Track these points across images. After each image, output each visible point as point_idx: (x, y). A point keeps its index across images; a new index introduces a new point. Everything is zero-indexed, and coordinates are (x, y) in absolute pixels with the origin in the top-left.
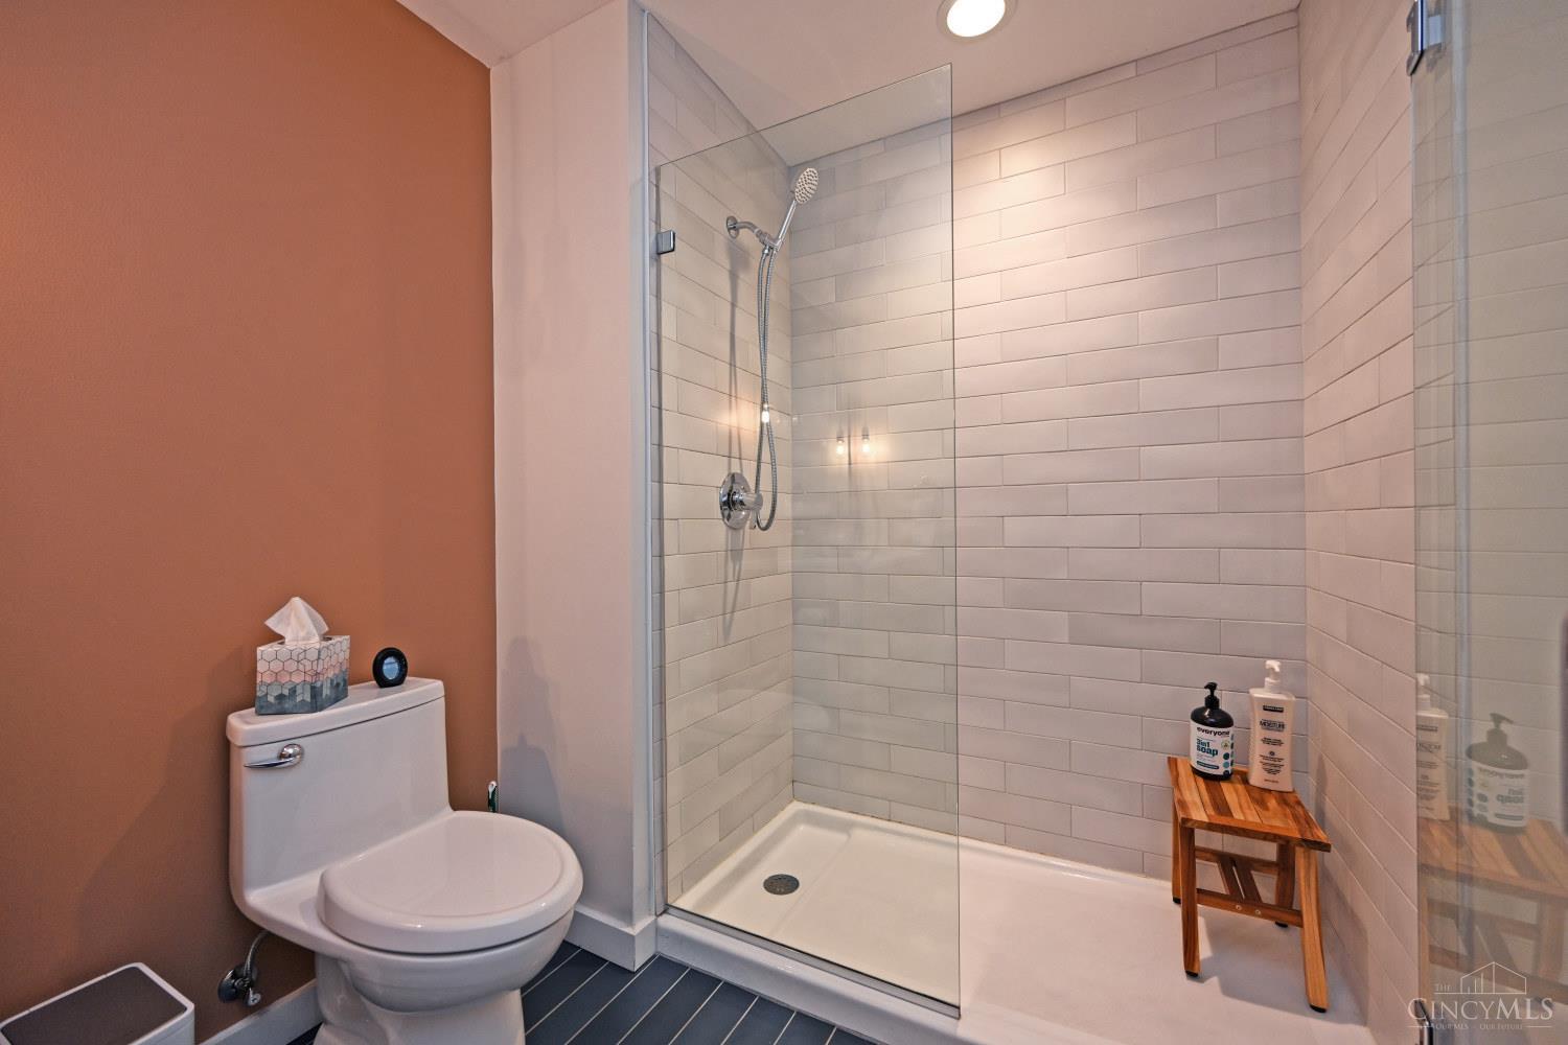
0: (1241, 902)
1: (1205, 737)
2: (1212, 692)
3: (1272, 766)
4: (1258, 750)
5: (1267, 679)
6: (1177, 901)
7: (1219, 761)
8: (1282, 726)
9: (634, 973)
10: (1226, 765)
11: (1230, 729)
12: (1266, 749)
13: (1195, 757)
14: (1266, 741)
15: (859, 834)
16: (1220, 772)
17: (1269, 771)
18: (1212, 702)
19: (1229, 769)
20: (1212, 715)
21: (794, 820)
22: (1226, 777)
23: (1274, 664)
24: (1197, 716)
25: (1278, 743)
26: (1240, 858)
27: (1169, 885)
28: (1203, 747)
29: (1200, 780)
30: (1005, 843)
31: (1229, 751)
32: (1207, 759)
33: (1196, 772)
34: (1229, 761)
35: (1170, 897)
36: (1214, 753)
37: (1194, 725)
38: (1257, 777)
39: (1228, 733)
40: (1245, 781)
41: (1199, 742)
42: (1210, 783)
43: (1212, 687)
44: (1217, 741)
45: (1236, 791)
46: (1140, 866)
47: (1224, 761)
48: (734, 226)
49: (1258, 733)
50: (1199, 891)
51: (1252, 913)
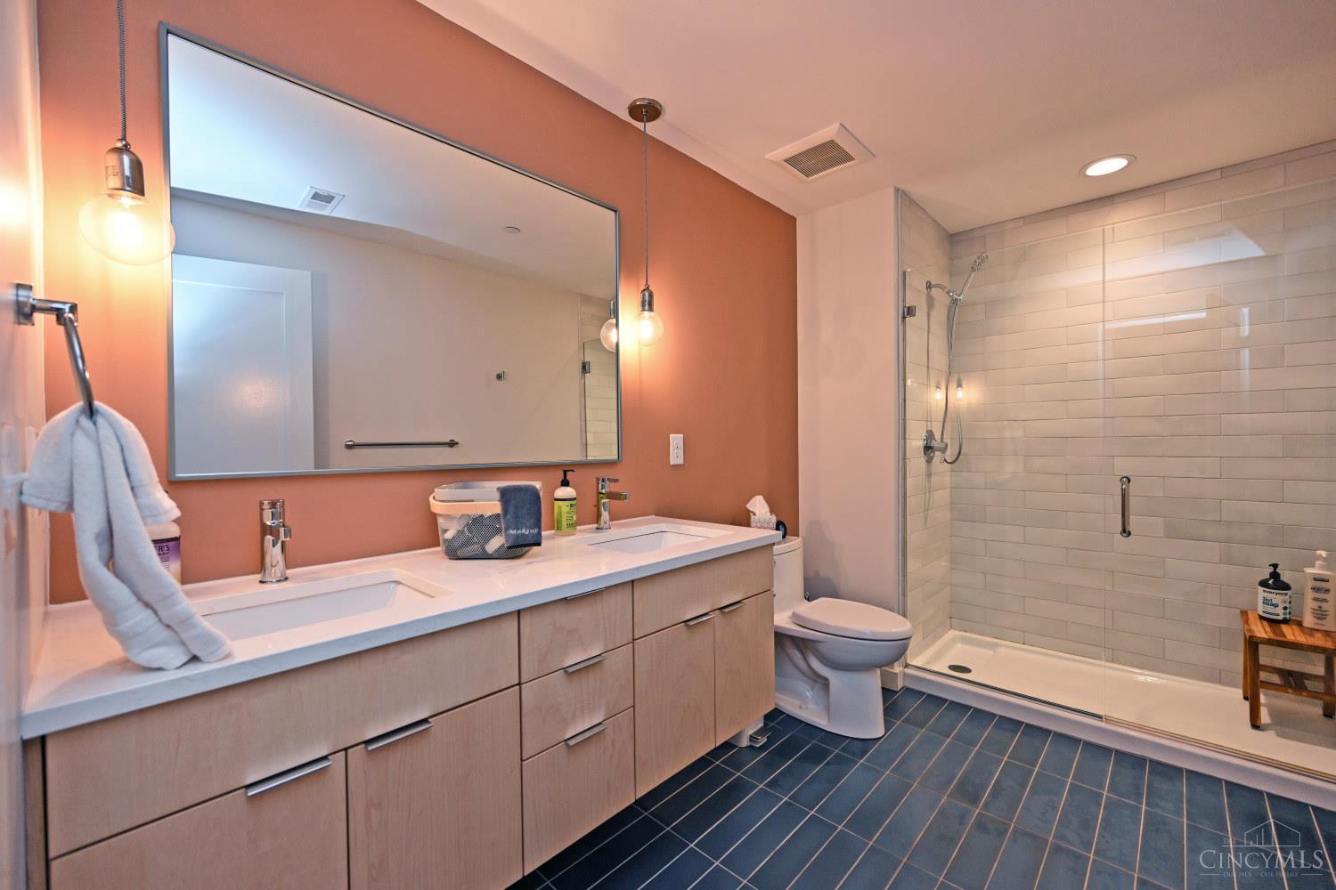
0: (1291, 687)
1: (1269, 596)
2: (1275, 569)
3: (1320, 614)
4: (1310, 604)
5: (1317, 562)
6: (1246, 698)
7: (1279, 610)
8: (1327, 591)
9: (897, 692)
10: (1285, 614)
11: (1289, 592)
12: (1315, 605)
13: (1261, 609)
14: (1316, 599)
15: (1001, 650)
16: (1281, 618)
17: (1318, 618)
18: (1275, 575)
19: (1288, 616)
20: (1275, 582)
21: (953, 641)
22: (1285, 621)
23: (1324, 554)
24: (1263, 584)
25: (1325, 601)
26: (1295, 672)
27: (1241, 691)
28: (1266, 602)
29: (1265, 623)
30: (1113, 661)
31: (1288, 605)
32: (1270, 609)
33: (1262, 618)
34: (1288, 611)
35: (1242, 697)
36: (1276, 606)
37: (1261, 589)
38: (1309, 621)
39: (1286, 594)
40: (1300, 624)
41: (1265, 599)
42: (1273, 625)
43: (1275, 566)
44: (1277, 597)
45: (1292, 629)
46: (1218, 678)
47: (1283, 611)
48: (929, 286)
49: (1310, 594)
50: (1262, 682)
51: (1300, 695)
